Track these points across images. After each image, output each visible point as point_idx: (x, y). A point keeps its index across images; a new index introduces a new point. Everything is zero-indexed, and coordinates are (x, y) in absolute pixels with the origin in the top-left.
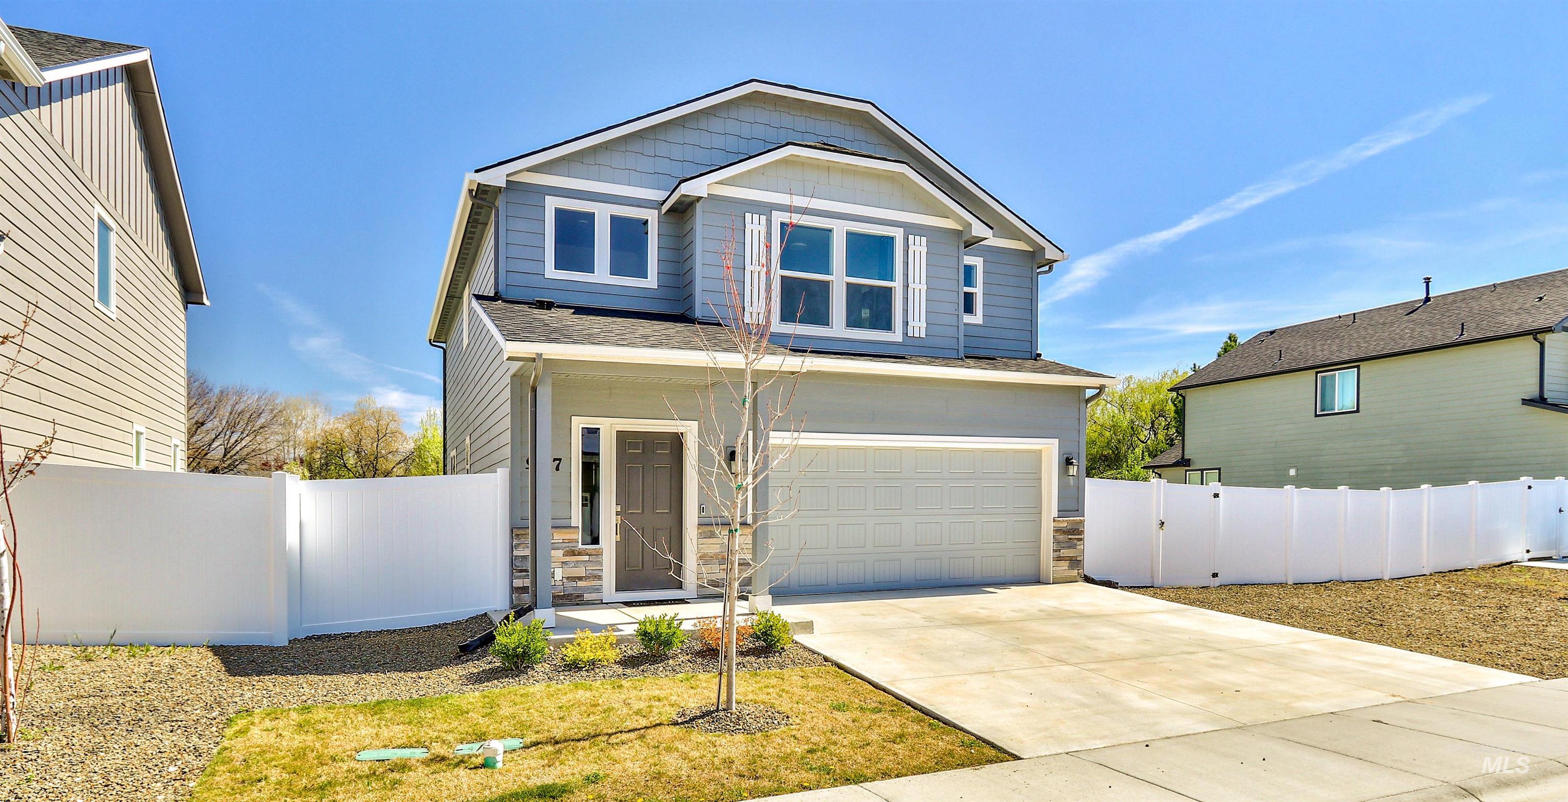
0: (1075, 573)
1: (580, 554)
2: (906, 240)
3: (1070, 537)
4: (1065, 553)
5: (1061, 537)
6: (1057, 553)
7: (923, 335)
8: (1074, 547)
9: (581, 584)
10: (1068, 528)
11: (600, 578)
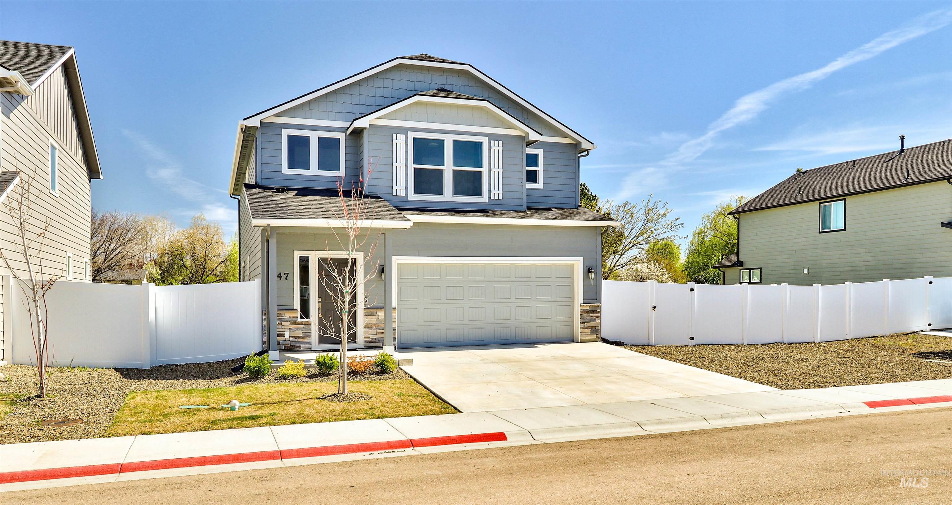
0: (594, 336)
1: (299, 324)
2: (490, 144)
3: (591, 315)
4: (587, 325)
5: (585, 315)
6: (583, 325)
7: (501, 198)
8: (594, 321)
9: (299, 340)
10: (590, 310)
11: (310, 337)
